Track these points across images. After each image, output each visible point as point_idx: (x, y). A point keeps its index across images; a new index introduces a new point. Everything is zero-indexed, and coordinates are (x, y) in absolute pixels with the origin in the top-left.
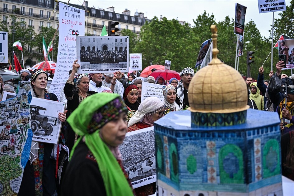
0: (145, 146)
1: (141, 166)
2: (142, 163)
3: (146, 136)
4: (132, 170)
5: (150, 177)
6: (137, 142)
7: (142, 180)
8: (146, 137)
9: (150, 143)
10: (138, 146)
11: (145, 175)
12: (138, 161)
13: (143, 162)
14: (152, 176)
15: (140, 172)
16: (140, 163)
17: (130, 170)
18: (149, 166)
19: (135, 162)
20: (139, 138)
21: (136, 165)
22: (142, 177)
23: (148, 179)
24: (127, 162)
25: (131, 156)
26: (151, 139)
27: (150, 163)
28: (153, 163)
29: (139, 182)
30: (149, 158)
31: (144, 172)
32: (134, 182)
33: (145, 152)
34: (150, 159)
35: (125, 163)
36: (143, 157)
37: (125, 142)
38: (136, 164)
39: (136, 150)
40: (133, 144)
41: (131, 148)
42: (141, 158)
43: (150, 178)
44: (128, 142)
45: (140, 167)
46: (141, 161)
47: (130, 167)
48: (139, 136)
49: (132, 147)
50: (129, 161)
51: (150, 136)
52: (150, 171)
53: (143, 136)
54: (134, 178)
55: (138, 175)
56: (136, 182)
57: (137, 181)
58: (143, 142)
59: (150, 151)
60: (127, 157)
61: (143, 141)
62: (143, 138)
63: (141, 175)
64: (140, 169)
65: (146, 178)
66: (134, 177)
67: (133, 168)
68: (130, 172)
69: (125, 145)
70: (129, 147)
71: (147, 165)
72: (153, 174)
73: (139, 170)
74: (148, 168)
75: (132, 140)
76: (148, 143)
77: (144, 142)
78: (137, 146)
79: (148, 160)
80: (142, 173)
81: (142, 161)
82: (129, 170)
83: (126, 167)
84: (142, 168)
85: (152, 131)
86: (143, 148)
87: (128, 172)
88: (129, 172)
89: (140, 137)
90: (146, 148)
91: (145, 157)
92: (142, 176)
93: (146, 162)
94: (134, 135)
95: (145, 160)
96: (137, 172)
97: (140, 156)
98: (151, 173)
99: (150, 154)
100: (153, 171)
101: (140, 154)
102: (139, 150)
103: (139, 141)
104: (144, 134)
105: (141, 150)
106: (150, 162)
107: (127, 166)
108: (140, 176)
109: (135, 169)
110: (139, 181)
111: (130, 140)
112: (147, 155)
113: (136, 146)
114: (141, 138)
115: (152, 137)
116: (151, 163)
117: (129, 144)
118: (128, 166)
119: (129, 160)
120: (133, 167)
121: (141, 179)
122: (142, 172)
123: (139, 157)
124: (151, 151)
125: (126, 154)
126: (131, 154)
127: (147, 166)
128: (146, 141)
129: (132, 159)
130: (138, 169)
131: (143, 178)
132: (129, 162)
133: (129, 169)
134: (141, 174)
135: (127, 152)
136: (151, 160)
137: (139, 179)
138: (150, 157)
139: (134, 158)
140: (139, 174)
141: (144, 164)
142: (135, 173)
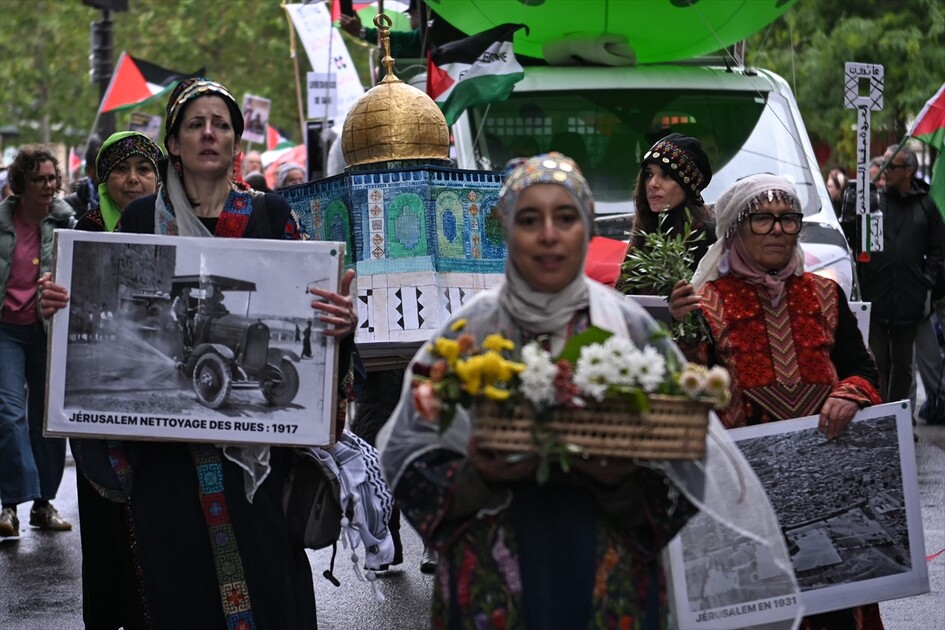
0: (774, 485)
1: (752, 557)
2: (758, 547)
3: (782, 448)
4: (720, 568)
5: (784, 597)
7: (751, 604)
8: (781, 453)
9: (794, 476)
11: (763, 588)
14: (791, 596)
15: (745, 576)
16: (749, 544)
17: (713, 563)
20: (753, 454)
21: (735, 550)
22: (754, 596)
23: (773, 605)
24: (703, 535)
26: (798, 462)
28: (796, 549)
29: (740, 611)
30: (784, 530)
31: (762, 577)
32: (722, 609)
34: (787, 533)
38: (736, 545)
43: (782, 603)
45: (748, 558)
47: (710, 554)
48: (754, 448)
50: (712, 533)
51: (798, 451)
52: (784, 576)
53: (771, 448)
54: (722, 594)
55: (737, 586)
56: (728, 608)
57: (734, 607)
58: (767, 469)
59: (791, 507)
61: (770, 469)
62: (767, 458)
63: (748, 588)
64: (749, 564)
65: (767, 600)
66: (725, 591)
67: (723, 560)
68: (713, 573)
72: (794, 589)
73: (742, 567)
76: (787, 474)
77: (771, 471)
80: (753, 580)
82: (708, 566)
84: (754, 564)
85: (807, 435)
87: (703, 570)
88: (706, 571)
89: (758, 450)
90: (777, 494)
92: (752, 592)
96: (736, 575)
98: (788, 586)
99: (788, 514)
103: (755, 464)
104: (776, 440)
108: (744, 590)
109: (732, 563)
110: (740, 606)
114: (760, 454)
115: (803, 454)
116: (791, 548)
120: (725, 555)
121: (749, 600)
122: (756, 577)
124: (796, 504)
128: (780, 469)
130: (740, 563)
131: (756, 599)
133: (707, 560)
134: (749, 583)
137: (742, 602)
138: (789, 526)
140: (742, 583)
142: (727, 578)
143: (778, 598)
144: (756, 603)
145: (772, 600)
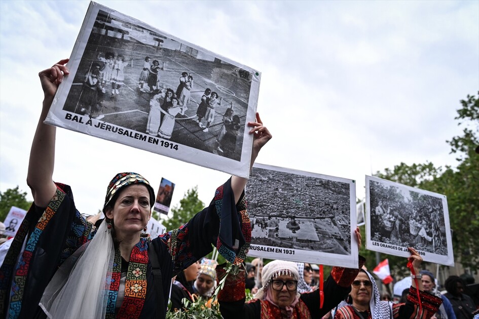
0: (293, 196)
1: (277, 225)
2: (280, 221)
3: (299, 181)
4: (260, 225)
5: (289, 249)
6: (282, 184)
7: (272, 247)
8: (299, 183)
9: (303, 195)
10: (281, 192)
11: (280, 242)
12: (275, 214)
13: (282, 219)
14: (292, 250)
15: (272, 233)
16: (276, 219)
17: (257, 222)
18: (291, 231)
19: (268, 213)
20: (286, 180)
21: (269, 219)
22: (274, 244)
23: (283, 252)
24: (255, 208)
25: (265, 202)
26: (305, 189)
27: (294, 227)
28: (299, 228)
29: (266, 249)
30: (294, 217)
31: (280, 236)
32: (257, 246)
33: (289, 205)
34: (296, 219)
35: (251, 207)
36: (285, 211)
37: (261, 176)
38: (270, 217)
39: (275, 195)
40: (274, 186)
41: (270, 189)
42: (281, 211)
43: (287, 252)
44: (266, 179)
45: (275, 225)
46: (279, 217)
47: (257, 217)
48: (287, 177)
49: (270, 187)
50: (259, 208)
51: (306, 185)
52: (291, 239)
53: (294, 179)
54: (259, 238)
55: (267, 237)
56: (261, 246)
57: (264, 246)
58: (291, 188)
59: (299, 208)
60: (258, 201)
62: (292, 183)
63: (272, 239)
64: (275, 228)
65: (280, 248)
66: (261, 237)
67: (263, 222)
68: (256, 226)
69: (261, 180)
70: (265, 186)
71: (287, 227)
72: (295, 247)
73: (271, 228)
74: (289, 233)
75: (274, 178)
76: (299, 193)
77: (293, 189)
78: (280, 190)
79: (293, 220)
80: (275, 237)
81: (282, 217)
82: (254, 223)
83: (251, 215)
84: (277, 229)
86: (289, 198)
87: (251, 224)
88: (253, 225)
89: (288, 179)
90: (294, 200)
91: (288, 213)
92: (274, 242)
93: (287, 221)
94: (280, 172)
95: (287, 217)
96: (268, 231)
97: (280, 208)
98: (292, 244)
99: (298, 211)
100: (297, 241)
101: (281, 204)
102: (281, 198)
103: (286, 184)
104: (297, 177)
105: (285, 200)
106: (294, 224)
107: (253, 215)
108: (270, 240)
109: (266, 225)
110: (267, 247)
111: (271, 176)
112: (293, 211)
113: (277, 189)
114: (289, 180)
115: (308, 187)
116: (296, 227)
117: (268, 182)
118: (255, 215)
119: (260, 206)
120: (264, 220)
121: (272, 245)
122: (277, 235)
123: (278, 209)
125: (258, 194)
126: (265, 198)
127: (288, 230)
128: (297, 190)
129: (266, 207)
130: (271, 226)
131: (275, 246)
132: (259, 210)
133: (255, 220)
134: (273, 237)
135: (259, 193)
136: (297, 222)
137: (268, 245)
138: (297, 216)
139: (269, 206)
140: (269, 236)
141: (283, 224)
142: (263, 231)
143: (286, 249)
144: (275, 248)
145: (283, 249)
